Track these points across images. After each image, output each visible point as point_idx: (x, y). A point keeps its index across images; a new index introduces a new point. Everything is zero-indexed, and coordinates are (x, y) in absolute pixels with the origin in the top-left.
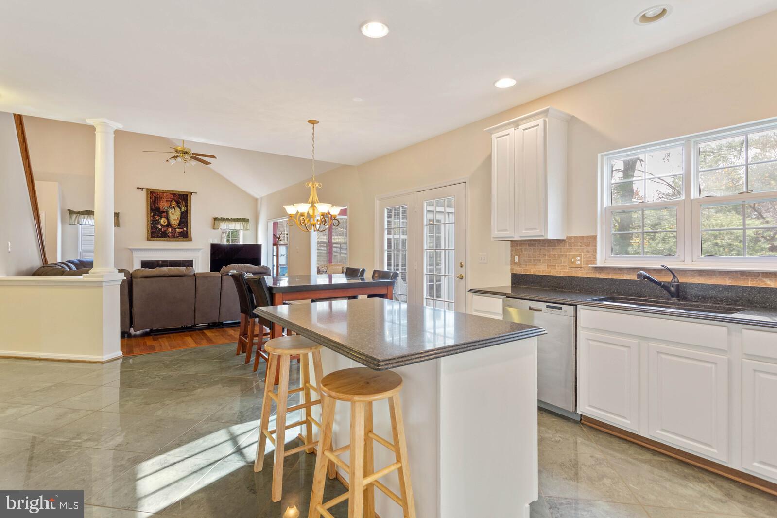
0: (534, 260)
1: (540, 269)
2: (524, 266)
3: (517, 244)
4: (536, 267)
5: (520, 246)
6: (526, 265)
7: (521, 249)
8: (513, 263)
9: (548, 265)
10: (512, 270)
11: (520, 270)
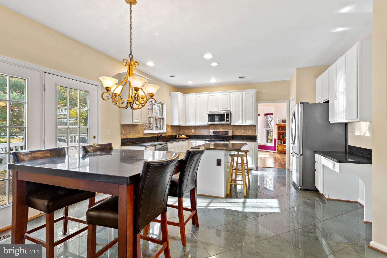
0: (129, 132)
1: (131, 136)
2: (126, 135)
3: (123, 125)
4: (130, 135)
5: (125, 126)
6: (127, 134)
7: (125, 127)
8: (122, 134)
9: (133, 134)
10: (121, 137)
11: (124, 137)
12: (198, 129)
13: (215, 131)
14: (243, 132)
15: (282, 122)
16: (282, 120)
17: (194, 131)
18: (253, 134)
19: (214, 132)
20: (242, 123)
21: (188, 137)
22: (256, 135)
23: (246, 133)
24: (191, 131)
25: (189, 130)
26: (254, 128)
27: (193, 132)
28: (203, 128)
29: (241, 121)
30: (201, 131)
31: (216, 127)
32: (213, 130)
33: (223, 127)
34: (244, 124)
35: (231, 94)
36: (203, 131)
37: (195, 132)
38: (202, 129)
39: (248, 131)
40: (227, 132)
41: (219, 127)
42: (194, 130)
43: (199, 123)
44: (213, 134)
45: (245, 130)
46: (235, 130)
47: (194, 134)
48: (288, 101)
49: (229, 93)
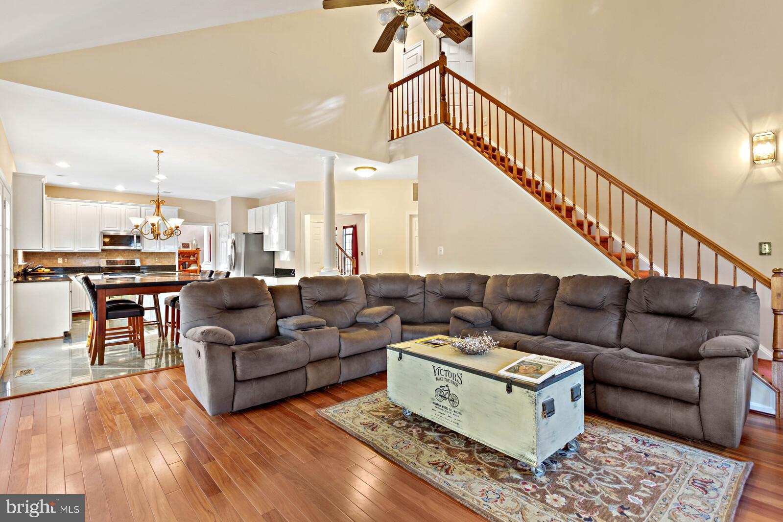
12: (73, 257)
13: (110, 261)
14: (157, 260)
15: (183, 246)
16: (183, 244)
17: (64, 261)
18: (170, 263)
19: (108, 262)
20: (160, 248)
21: (54, 272)
22: (176, 265)
23: (162, 262)
24: (55, 260)
25: (50, 259)
26: (172, 255)
27: (60, 263)
28: (84, 256)
29: (158, 246)
30: (80, 260)
31: (108, 254)
32: (107, 259)
33: (124, 255)
34: (162, 250)
35: (143, 209)
36: (83, 260)
37: (67, 263)
38: (82, 258)
40: (133, 262)
41: (116, 254)
42: (63, 259)
44: (107, 265)
45: (159, 258)
46: (144, 259)
47: (62, 265)
48: (214, 224)
49: (139, 207)
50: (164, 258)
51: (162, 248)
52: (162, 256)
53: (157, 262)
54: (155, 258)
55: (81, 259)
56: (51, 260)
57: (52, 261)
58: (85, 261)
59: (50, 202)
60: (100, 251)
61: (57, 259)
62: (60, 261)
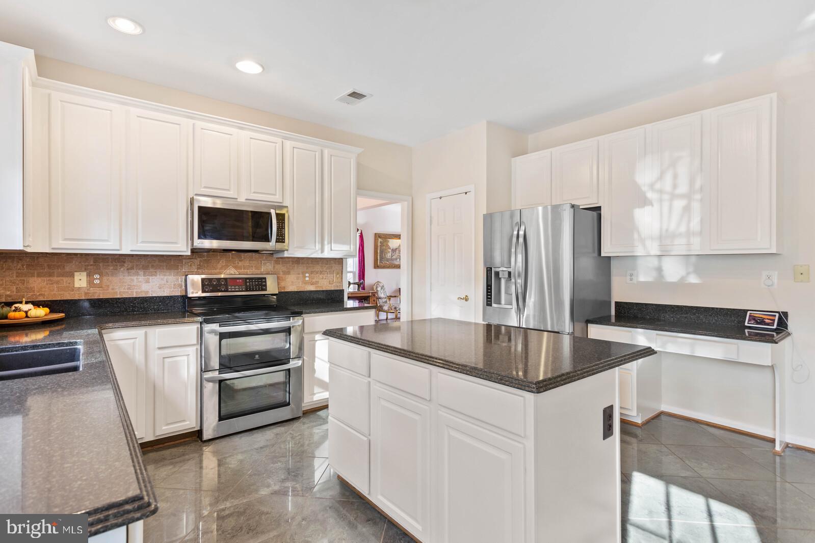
12: (115, 270)
13: (210, 280)
14: (307, 279)
17: (90, 283)
18: (334, 284)
19: (206, 285)
20: (322, 249)
21: (62, 315)
22: (343, 289)
23: (317, 282)
24: (65, 279)
25: (51, 275)
26: (336, 267)
28: (145, 268)
30: (135, 278)
31: (207, 261)
32: (203, 276)
33: (240, 264)
34: (324, 254)
35: (288, 145)
38: (141, 273)
39: (321, 276)
40: (261, 283)
41: (222, 262)
42: (89, 275)
43: (143, 242)
44: (203, 291)
45: (312, 273)
46: (281, 275)
47: (86, 294)
48: (410, 198)
49: (279, 140)
50: (321, 273)
51: (327, 247)
52: (318, 268)
53: (306, 283)
54: (304, 273)
55: (138, 274)
56: (55, 279)
57: (58, 282)
58: (148, 282)
59: (49, 95)
60: (189, 253)
61: (73, 276)
62: (81, 281)
